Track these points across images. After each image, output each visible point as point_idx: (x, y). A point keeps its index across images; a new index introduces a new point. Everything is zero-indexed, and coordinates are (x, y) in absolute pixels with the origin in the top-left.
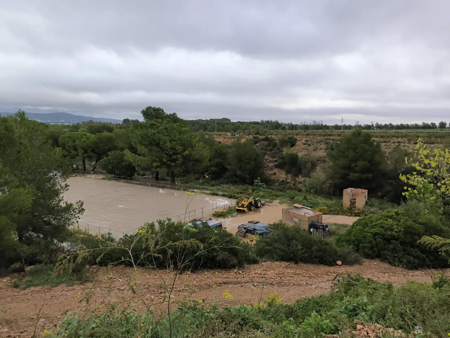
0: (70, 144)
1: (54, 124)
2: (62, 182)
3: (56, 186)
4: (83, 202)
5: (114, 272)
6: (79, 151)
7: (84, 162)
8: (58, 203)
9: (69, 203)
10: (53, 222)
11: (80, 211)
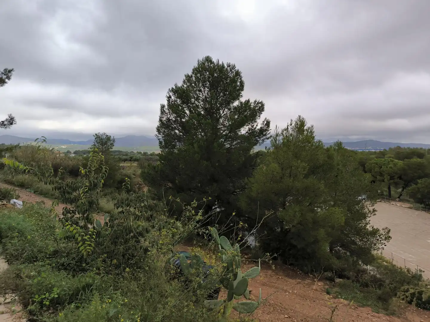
0: (377, 169)
1: (361, 151)
2: (369, 207)
3: (364, 209)
4: (390, 230)
5: (426, 316)
6: (385, 177)
7: (389, 188)
8: (365, 226)
9: (375, 227)
10: (360, 243)
11: (387, 238)
